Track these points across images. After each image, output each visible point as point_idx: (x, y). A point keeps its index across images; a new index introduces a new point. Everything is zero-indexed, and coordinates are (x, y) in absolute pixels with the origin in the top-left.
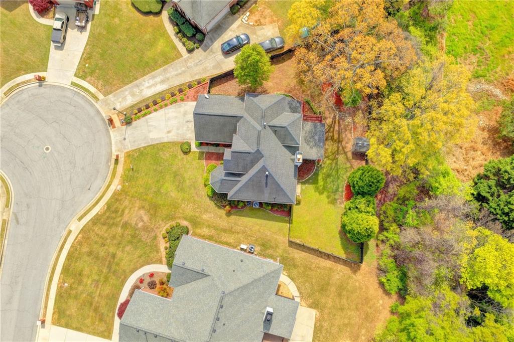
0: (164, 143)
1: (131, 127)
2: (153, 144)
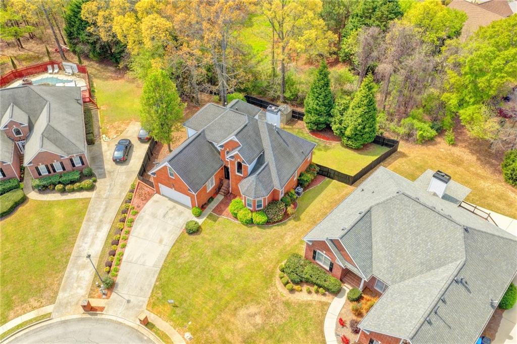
0: (170, 252)
1: (119, 286)
2: (160, 267)
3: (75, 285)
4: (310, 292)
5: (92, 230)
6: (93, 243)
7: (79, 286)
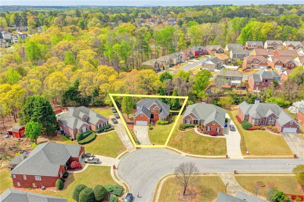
0: (148, 134)
1: (141, 143)
2: (149, 137)
3: (129, 146)
4: (188, 129)
5: (123, 136)
6: (125, 139)
7: (130, 146)
